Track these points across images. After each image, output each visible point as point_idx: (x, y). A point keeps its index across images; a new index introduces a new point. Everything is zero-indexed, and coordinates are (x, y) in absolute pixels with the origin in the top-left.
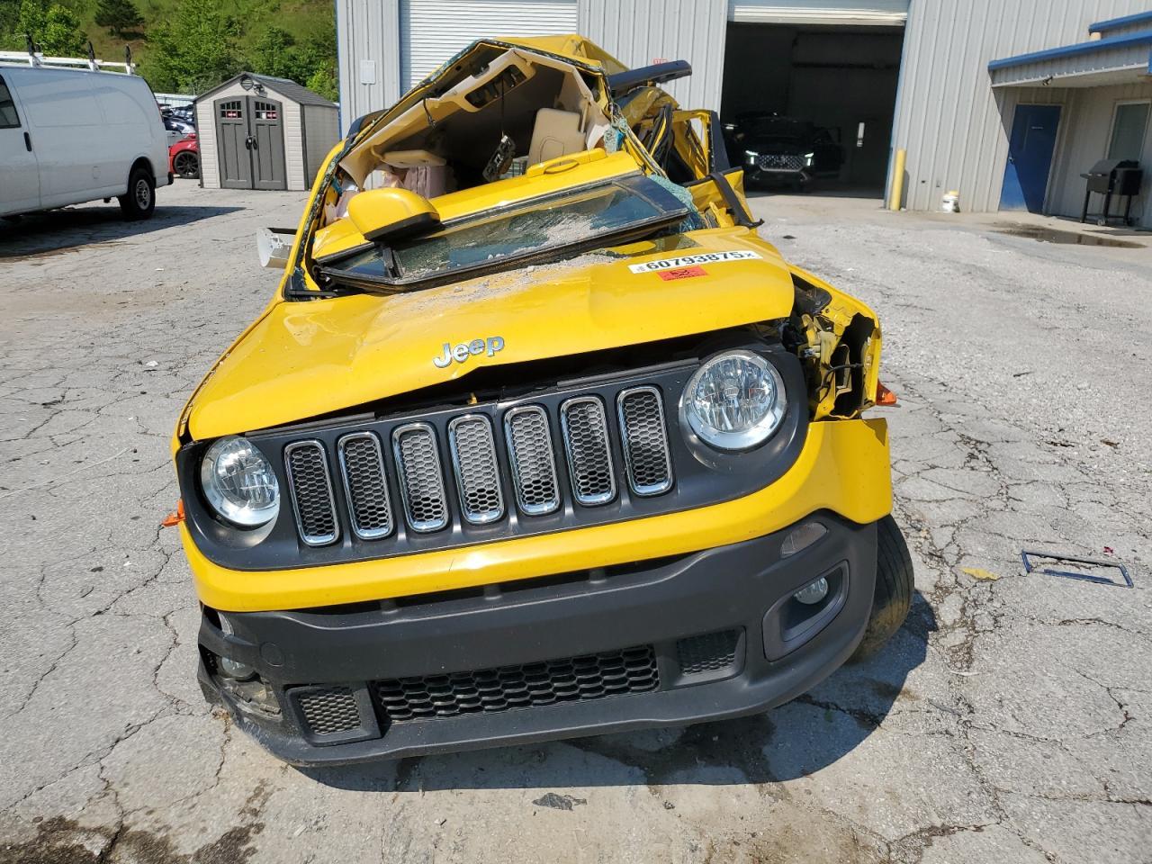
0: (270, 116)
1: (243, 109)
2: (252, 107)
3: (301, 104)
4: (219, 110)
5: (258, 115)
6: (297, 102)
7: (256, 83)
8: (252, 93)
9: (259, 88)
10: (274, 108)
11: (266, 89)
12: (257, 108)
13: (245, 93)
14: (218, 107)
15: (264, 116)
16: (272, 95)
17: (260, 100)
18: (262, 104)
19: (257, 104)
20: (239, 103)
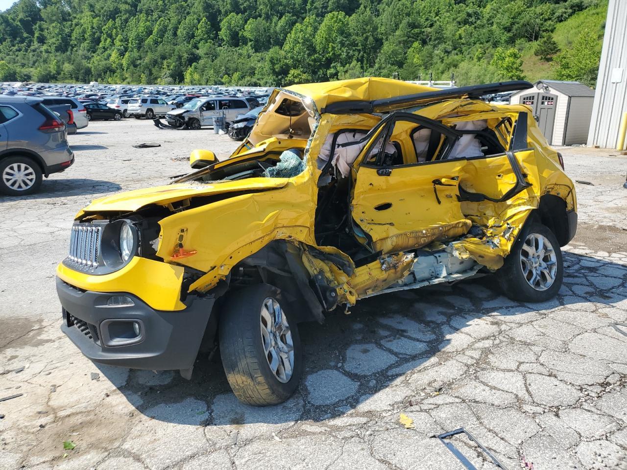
0: (550, 103)
1: (535, 101)
2: (540, 98)
3: (569, 96)
4: (522, 100)
5: (543, 103)
6: (567, 95)
7: (545, 85)
8: (541, 91)
9: (546, 88)
10: (552, 99)
11: (550, 89)
12: (543, 99)
13: (538, 91)
14: (522, 99)
15: (546, 103)
16: (553, 92)
17: (546, 95)
18: (546, 97)
19: (543, 97)
20: (533, 97)
